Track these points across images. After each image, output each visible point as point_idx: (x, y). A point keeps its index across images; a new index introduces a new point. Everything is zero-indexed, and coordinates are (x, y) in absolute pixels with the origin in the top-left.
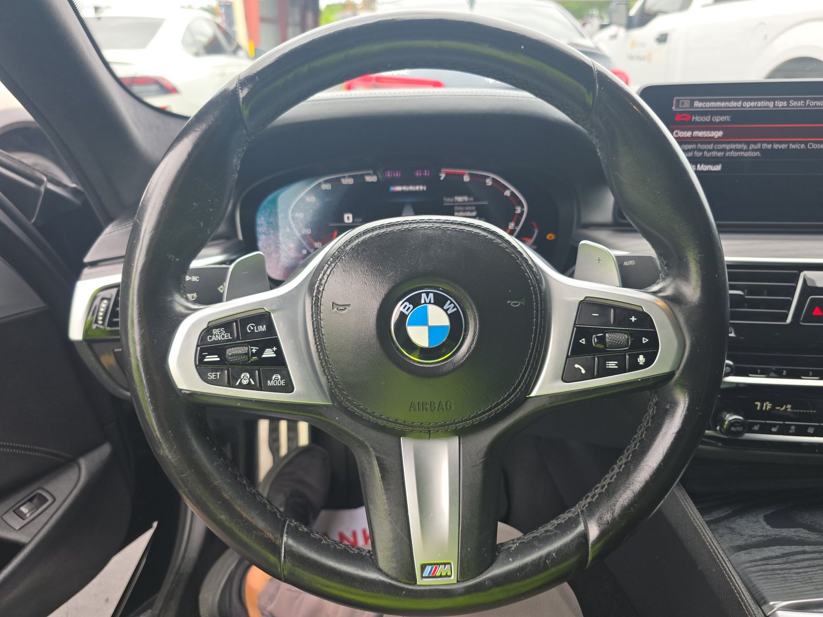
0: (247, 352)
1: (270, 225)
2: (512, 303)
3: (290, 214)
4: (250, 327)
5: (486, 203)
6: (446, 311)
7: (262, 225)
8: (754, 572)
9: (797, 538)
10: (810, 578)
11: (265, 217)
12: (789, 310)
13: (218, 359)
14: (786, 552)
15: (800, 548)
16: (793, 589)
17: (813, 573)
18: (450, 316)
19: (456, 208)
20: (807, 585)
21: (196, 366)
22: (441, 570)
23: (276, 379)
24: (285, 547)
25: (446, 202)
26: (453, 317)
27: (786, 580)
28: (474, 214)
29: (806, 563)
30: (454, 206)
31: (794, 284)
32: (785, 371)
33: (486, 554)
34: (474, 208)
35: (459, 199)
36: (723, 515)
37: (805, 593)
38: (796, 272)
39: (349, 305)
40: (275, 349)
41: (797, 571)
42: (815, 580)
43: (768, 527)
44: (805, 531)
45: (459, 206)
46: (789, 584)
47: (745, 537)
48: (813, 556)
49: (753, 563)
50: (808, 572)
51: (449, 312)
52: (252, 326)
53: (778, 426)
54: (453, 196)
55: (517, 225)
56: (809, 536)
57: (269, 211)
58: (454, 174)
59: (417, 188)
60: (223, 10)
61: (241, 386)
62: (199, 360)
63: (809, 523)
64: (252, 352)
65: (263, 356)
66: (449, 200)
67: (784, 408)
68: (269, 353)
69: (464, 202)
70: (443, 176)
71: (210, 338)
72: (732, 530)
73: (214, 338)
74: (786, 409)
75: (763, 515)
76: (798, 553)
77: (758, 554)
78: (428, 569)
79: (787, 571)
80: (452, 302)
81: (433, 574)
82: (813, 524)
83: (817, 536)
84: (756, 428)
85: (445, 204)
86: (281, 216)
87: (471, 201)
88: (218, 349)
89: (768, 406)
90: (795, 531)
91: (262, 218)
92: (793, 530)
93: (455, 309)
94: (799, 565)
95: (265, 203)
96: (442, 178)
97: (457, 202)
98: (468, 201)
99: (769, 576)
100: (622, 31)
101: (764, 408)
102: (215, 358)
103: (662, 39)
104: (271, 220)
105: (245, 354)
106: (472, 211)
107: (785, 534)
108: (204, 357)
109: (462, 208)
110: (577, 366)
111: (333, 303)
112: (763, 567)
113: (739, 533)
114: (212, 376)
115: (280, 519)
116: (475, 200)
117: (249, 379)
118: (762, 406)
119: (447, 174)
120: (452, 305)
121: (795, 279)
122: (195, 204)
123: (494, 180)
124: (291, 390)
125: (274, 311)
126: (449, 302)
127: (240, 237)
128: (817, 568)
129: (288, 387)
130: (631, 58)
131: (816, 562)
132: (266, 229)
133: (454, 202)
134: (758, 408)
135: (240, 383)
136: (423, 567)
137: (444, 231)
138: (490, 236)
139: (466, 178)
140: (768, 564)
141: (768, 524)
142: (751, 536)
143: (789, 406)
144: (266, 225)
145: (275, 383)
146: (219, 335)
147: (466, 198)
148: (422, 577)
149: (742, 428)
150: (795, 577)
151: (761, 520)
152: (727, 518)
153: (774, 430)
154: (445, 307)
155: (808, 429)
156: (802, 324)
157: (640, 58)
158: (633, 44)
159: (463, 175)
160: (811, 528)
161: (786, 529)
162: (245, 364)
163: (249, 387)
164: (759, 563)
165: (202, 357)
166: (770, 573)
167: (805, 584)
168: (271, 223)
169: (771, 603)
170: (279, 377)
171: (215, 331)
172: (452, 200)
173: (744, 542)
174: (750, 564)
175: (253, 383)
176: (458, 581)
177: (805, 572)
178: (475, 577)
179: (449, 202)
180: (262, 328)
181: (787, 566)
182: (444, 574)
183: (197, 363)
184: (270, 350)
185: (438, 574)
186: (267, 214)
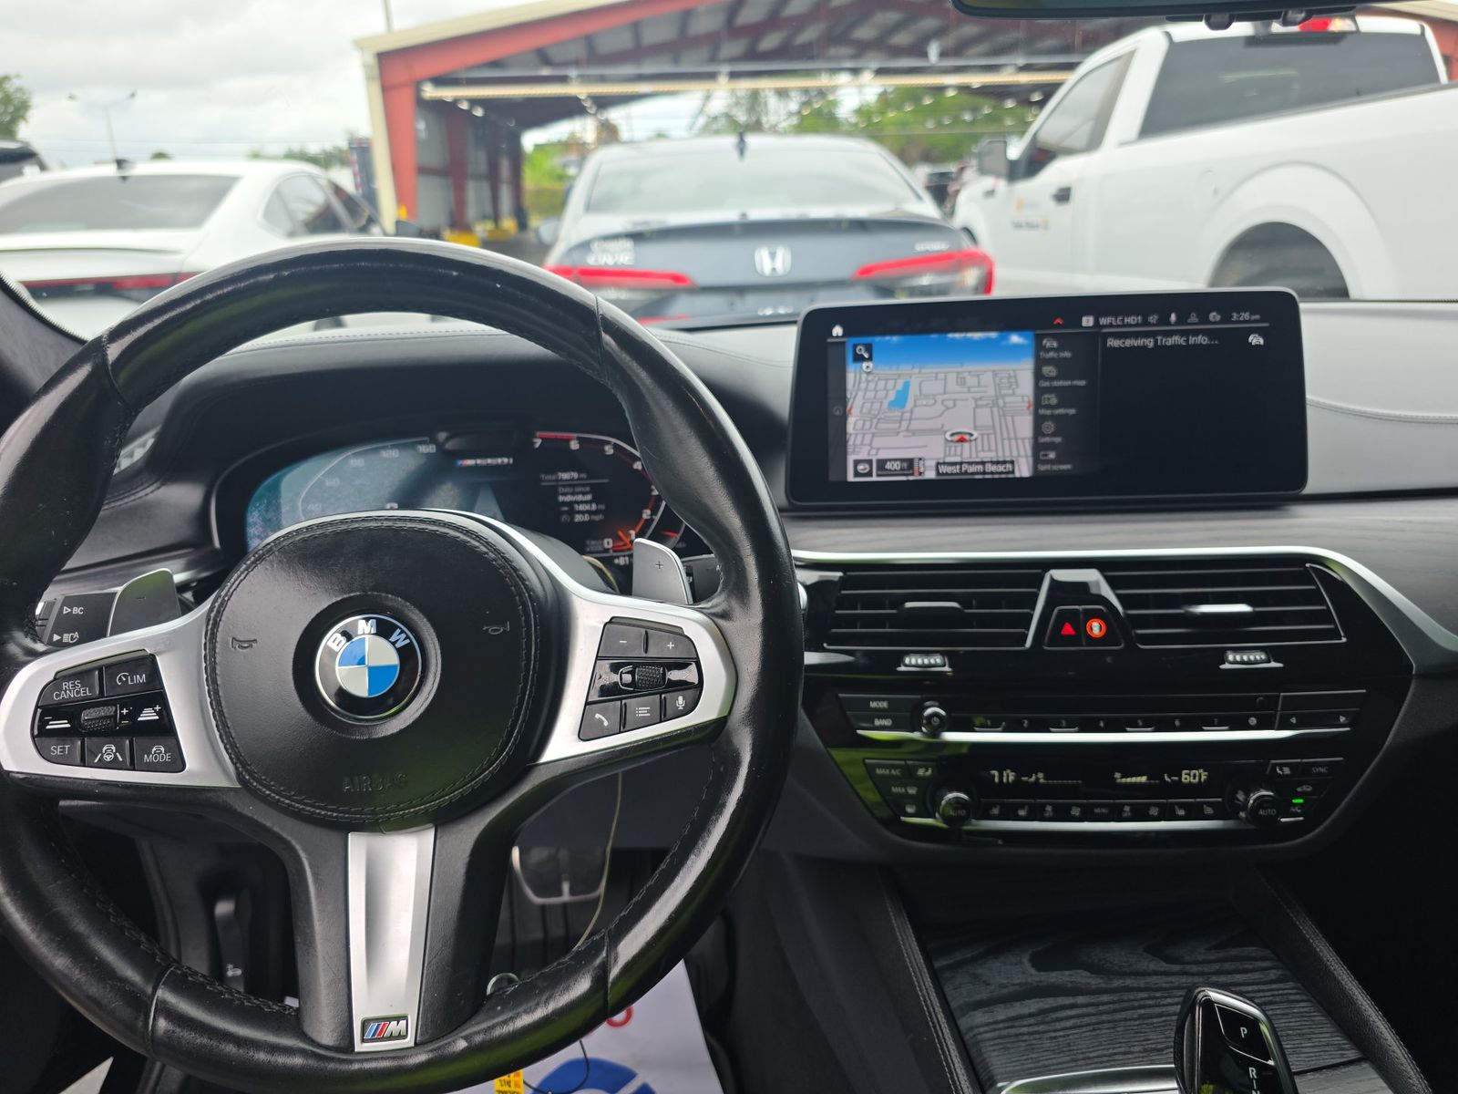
0: (112, 713)
1: (268, 524)
2: (491, 630)
3: (300, 504)
4: (121, 677)
5: (606, 481)
6: (394, 644)
7: (255, 524)
8: (990, 1040)
9: (1070, 985)
10: (1069, 1045)
11: (259, 511)
12: (1028, 629)
13: (68, 725)
14: (1047, 1006)
15: (1068, 1001)
16: (1038, 1062)
17: (1077, 1036)
18: (399, 651)
19: (561, 490)
20: (1061, 1055)
21: (33, 737)
22: (393, 1027)
23: (158, 751)
24: (156, 1004)
25: (545, 481)
26: (405, 653)
27: (1033, 1049)
28: (589, 497)
29: (1069, 1023)
30: (557, 486)
31: (1034, 590)
32: (1026, 722)
33: (462, 1002)
34: (588, 489)
35: (565, 476)
36: (969, 955)
37: (1053, 1067)
38: (1039, 571)
39: (255, 641)
40: (158, 708)
41: (1053, 1034)
42: (1075, 1048)
43: (1033, 971)
44: (1086, 973)
45: (564, 486)
46: (1034, 1056)
47: (993, 987)
48: (1085, 1010)
49: (992, 1027)
50: (1068, 1035)
51: (398, 645)
52: (124, 676)
53: (1026, 807)
54: (554, 472)
55: (654, 512)
56: (1090, 980)
57: (265, 501)
58: (556, 440)
59: (500, 461)
60: (355, 157)
61: (103, 765)
62: (40, 728)
63: (1096, 961)
64: (121, 714)
65: (140, 719)
66: (549, 477)
67: (1034, 777)
68: (148, 715)
69: (573, 480)
70: (538, 442)
71: (57, 696)
72: (976, 977)
73: (63, 695)
74: (1037, 779)
75: (1030, 952)
76: (1064, 1007)
77: (1001, 1013)
78: (373, 1026)
79: (1037, 1036)
80: (402, 632)
81: (380, 1034)
82: (1103, 962)
83: (1101, 981)
84: (996, 811)
85: (544, 484)
86: (284, 509)
87: (583, 479)
88: (68, 710)
89: (1010, 776)
90: (1071, 975)
91: (256, 514)
92: (1067, 973)
93: (408, 641)
94: (1058, 1026)
95: (260, 490)
96: (537, 446)
97: (561, 480)
98: (579, 479)
99: (1009, 1045)
100: (1001, 185)
101: (1005, 780)
102: (64, 724)
103: (1063, 196)
104: (269, 515)
105: (109, 717)
106: (584, 494)
107: (1053, 980)
108: (47, 723)
109: (570, 490)
110: (598, 716)
111: (233, 638)
112: (1004, 1032)
113: (984, 982)
114: (56, 750)
115: (160, 964)
116: (588, 478)
117: (115, 754)
118: (1001, 776)
119: (544, 439)
120: (403, 636)
121: (1037, 583)
122: (41, 505)
123: (616, 447)
124: (181, 768)
125: (160, 653)
126: (399, 631)
127: (217, 544)
128: (1084, 1029)
129: (177, 764)
130: (1018, 226)
131: (1086, 1020)
132: (261, 529)
133: (557, 480)
134: (997, 780)
135: (100, 759)
136: (365, 1024)
137: (397, 531)
138: (463, 537)
139: (574, 445)
140: (1014, 1027)
141: (1033, 966)
142: (1002, 986)
143: (1041, 775)
144: (262, 523)
145: (156, 758)
146: (71, 691)
147: (575, 475)
148: (363, 1041)
149: (964, 811)
150: (1047, 1044)
151: (1026, 961)
152: (974, 960)
153: (1022, 813)
154: (393, 639)
155: (1071, 810)
156: (1046, 648)
157: (1031, 226)
158: (1021, 205)
159: (568, 441)
160: (1095, 969)
161: (1058, 972)
162: (109, 732)
163: (114, 765)
164: (1001, 1025)
165: (43, 723)
166: (1013, 1039)
167: (1059, 1053)
168: (270, 520)
169: (1000, 1085)
170: (163, 749)
171: (66, 685)
172: (554, 477)
173: (988, 995)
174: (986, 1028)
175: (121, 759)
176: (416, 1044)
177: (1064, 1036)
178: (443, 1037)
179: (549, 481)
180: (141, 679)
181: (1042, 1028)
182: (395, 1034)
183: (36, 732)
184: (150, 710)
185: (387, 1034)
186: (263, 507)
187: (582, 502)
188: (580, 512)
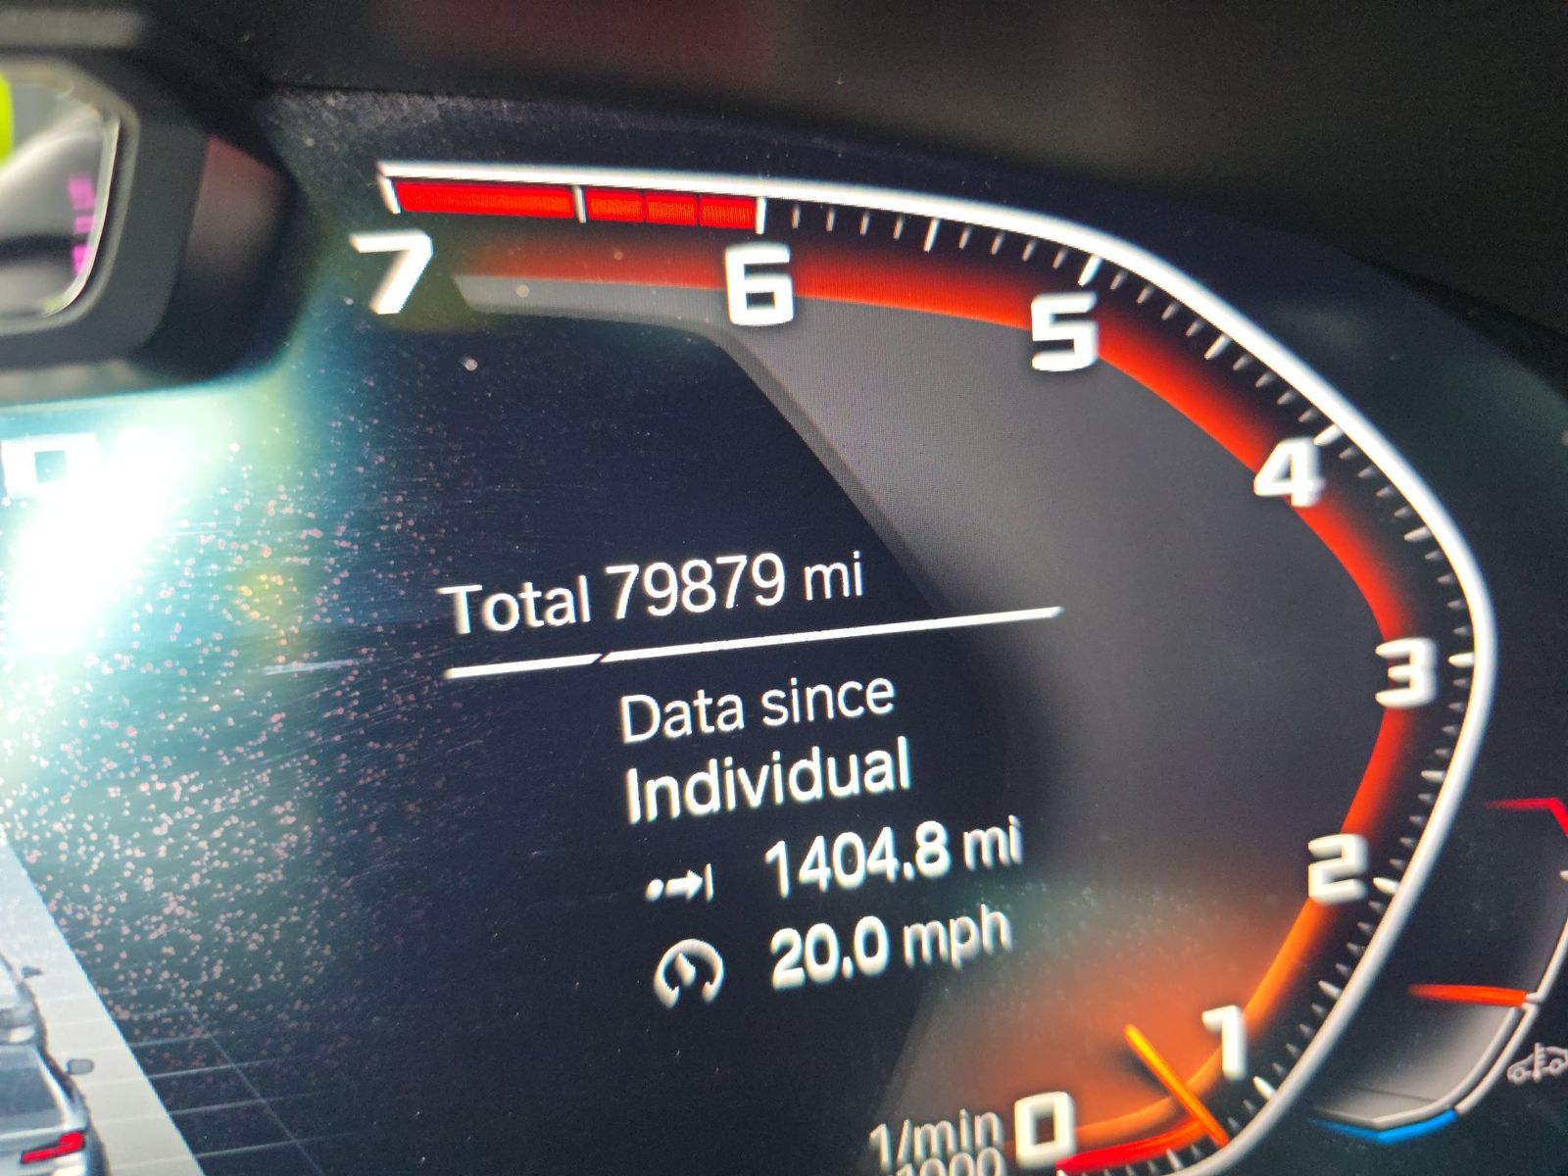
34: (880, 694)
187: (829, 817)
188: (807, 907)
